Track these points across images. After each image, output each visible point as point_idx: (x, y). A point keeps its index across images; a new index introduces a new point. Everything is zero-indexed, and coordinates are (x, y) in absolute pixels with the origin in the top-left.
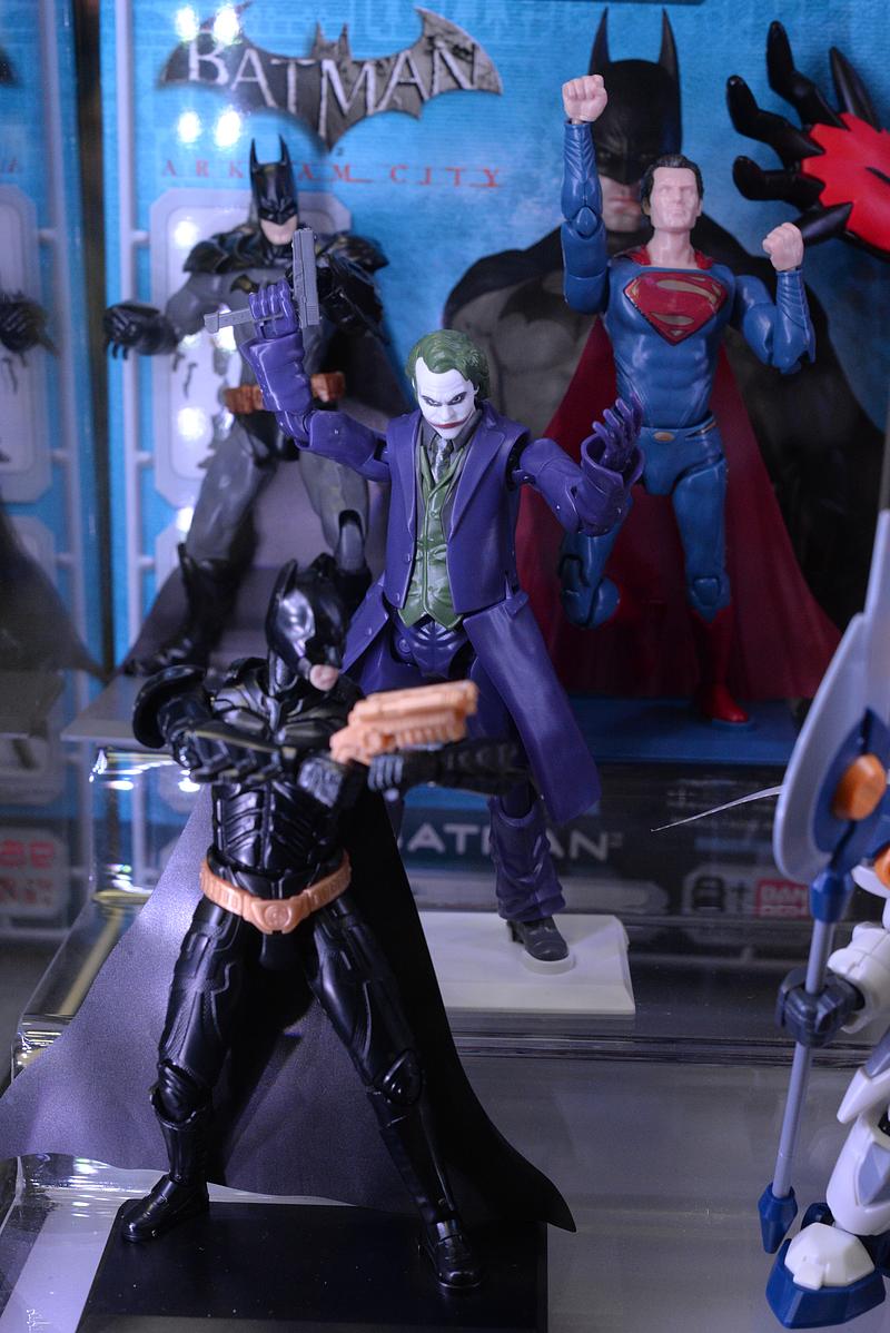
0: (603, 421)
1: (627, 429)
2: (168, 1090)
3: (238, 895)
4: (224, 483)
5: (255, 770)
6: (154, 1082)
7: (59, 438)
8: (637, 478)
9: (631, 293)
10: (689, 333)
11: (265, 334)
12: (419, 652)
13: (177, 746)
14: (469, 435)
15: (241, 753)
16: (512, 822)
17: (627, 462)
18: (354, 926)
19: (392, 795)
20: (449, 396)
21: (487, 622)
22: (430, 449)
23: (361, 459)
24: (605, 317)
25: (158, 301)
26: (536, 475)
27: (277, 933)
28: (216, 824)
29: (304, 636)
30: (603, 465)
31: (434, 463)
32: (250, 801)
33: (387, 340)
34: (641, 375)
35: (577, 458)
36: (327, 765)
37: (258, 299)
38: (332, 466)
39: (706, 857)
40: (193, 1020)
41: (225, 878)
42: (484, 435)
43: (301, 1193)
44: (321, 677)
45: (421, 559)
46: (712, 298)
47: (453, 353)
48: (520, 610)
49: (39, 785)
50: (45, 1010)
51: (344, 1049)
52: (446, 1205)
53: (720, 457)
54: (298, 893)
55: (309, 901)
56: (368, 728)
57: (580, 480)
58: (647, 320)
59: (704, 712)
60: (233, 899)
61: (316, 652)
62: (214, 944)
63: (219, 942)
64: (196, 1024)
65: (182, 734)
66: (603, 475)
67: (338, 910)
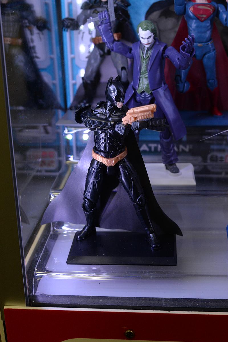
0: (185, 41)
1: (191, 43)
2: (86, 204)
3: (101, 158)
4: (93, 61)
5: (104, 127)
6: (83, 203)
7: (52, 52)
8: (193, 55)
9: (191, 9)
10: (206, 19)
11: (102, 23)
12: (142, 100)
13: (86, 122)
14: (152, 46)
15: (101, 123)
16: (165, 141)
17: (191, 51)
18: (129, 164)
19: (137, 131)
20: (147, 37)
21: (158, 92)
22: (143, 50)
23: (126, 53)
24: (185, 16)
25: (75, 17)
26: (169, 55)
27: (111, 166)
28: (95, 141)
29: (115, 95)
30: (185, 52)
31: (144, 53)
32: (103, 135)
33: (131, 24)
34: (194, 30)
35: (179, 51)
36: (121, 125)
37: (100, 14)
38: (119, 56)
39: (213, 150)
40: (91, 188)
41: (98, 154)
42: (156, 46)
43: (118, 228)
44: (119, 105)
45: (142, 77)
46: (211, 10)
47: (148, 26)
48: (166, 89)
49: (51, 138)
50: (56, 188)
51: (127, 193)
52: (152, 230)
53: (214, 50)
54: (115, 157)
55: (118, 158)
56: (131, 116)
57: (180, 56)
58: (195, 16)
59: (211, 113)
60: (100, 158)
61: (118, 99)
62: (96, 169)
63: (97, 169)
64: (92, 188)
65: (87, 119)
66: (185, 54)
67: (125, 161)
